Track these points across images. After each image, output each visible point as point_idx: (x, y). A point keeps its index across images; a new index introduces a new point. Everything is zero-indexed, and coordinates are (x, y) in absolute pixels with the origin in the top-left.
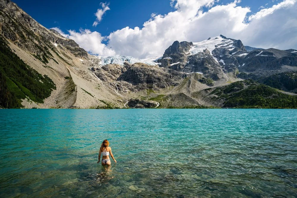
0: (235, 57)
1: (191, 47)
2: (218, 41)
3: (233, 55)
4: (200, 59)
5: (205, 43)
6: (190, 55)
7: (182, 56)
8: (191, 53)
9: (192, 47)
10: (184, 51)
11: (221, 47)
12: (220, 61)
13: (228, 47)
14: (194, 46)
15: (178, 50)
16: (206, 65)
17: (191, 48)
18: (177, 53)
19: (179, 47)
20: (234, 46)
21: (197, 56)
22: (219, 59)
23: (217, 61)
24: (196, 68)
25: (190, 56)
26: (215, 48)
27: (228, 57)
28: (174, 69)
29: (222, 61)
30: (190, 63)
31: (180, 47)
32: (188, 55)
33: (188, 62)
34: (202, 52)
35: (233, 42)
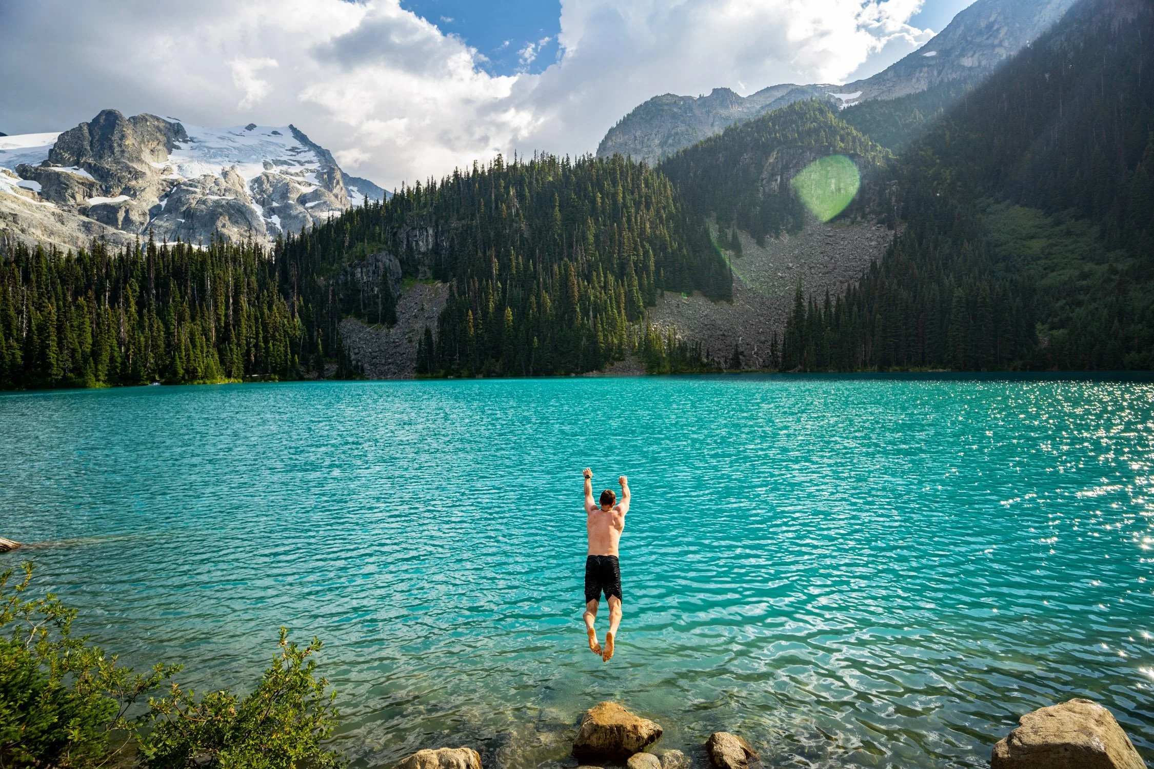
0: (311, 216)
1: (177, 143)
2: (277, 144)
3: (306, 209)
4: (204, 202)
5: (231, 144)
6: (171, 177)
7: (137, 175)
8: (175, 168)
9: (182, 145)
10: (146, 156)
11: (282, 172)
12: (269, 220)
13: (300, 179)
14: (190, 143)
15: (123, 152)
16: (224, 226)
17: (178, 148)
18: (117, 162)
19: (123, 137)
20: (316, 182)
21: (196, 187)
22: (270, 212)
23: (262, 219)
24: (190, 229)
25: (172, 183)
26: (263, 170)
27: (294, 213)
28: (105, 219)
29: (276, 220)
30: (169, 210)
31: (129, 142)
32: (164, 177)
33: (163, 203)
34: (217, 176)
35: (318, 164)
